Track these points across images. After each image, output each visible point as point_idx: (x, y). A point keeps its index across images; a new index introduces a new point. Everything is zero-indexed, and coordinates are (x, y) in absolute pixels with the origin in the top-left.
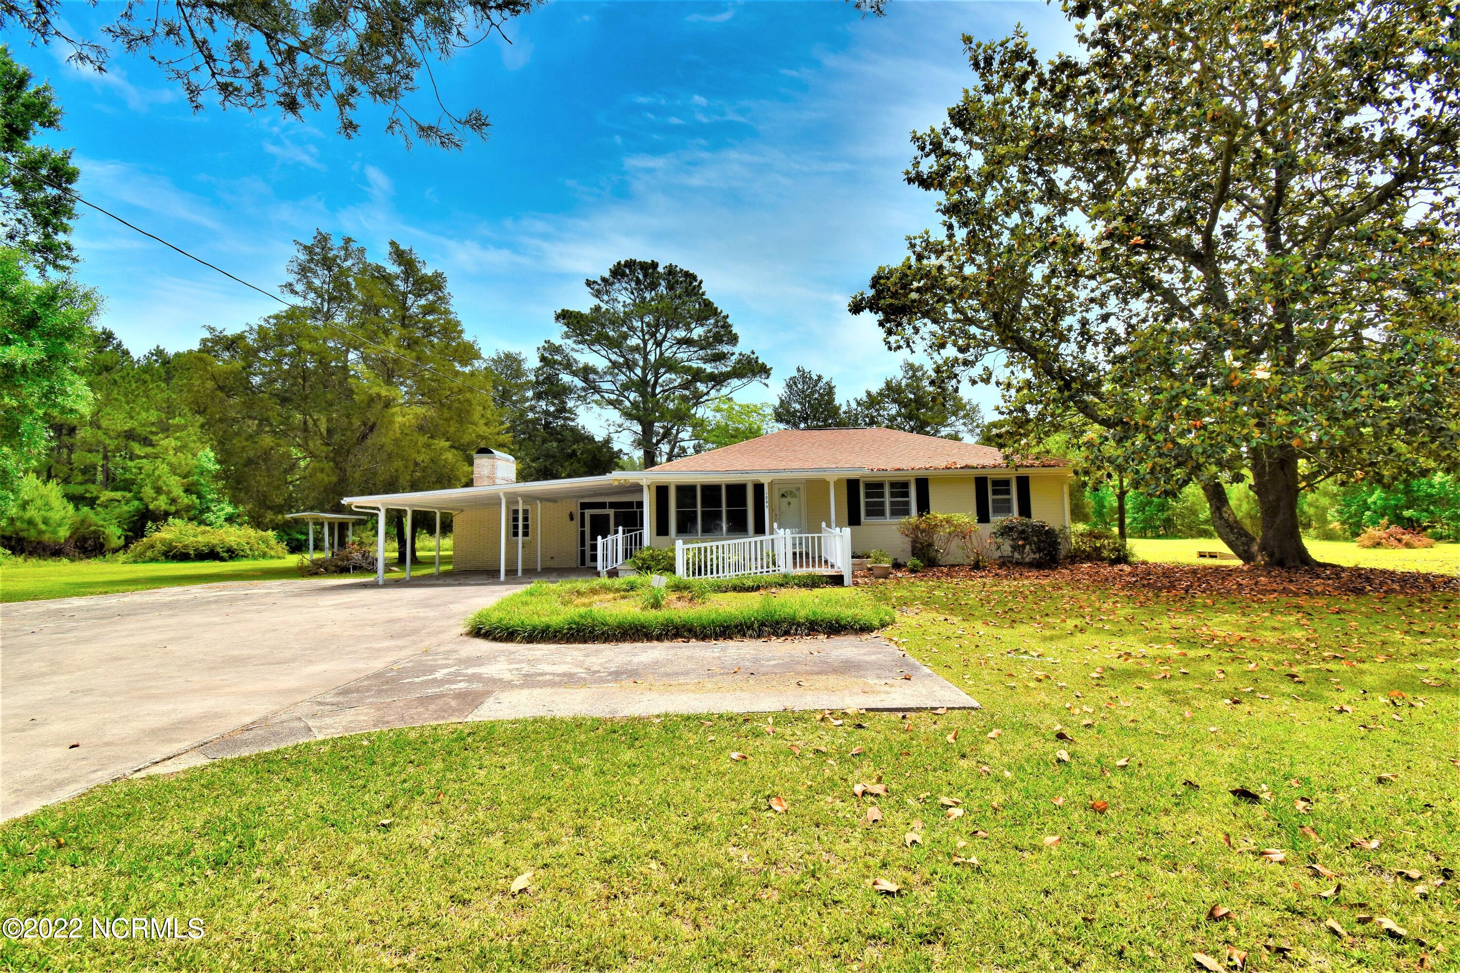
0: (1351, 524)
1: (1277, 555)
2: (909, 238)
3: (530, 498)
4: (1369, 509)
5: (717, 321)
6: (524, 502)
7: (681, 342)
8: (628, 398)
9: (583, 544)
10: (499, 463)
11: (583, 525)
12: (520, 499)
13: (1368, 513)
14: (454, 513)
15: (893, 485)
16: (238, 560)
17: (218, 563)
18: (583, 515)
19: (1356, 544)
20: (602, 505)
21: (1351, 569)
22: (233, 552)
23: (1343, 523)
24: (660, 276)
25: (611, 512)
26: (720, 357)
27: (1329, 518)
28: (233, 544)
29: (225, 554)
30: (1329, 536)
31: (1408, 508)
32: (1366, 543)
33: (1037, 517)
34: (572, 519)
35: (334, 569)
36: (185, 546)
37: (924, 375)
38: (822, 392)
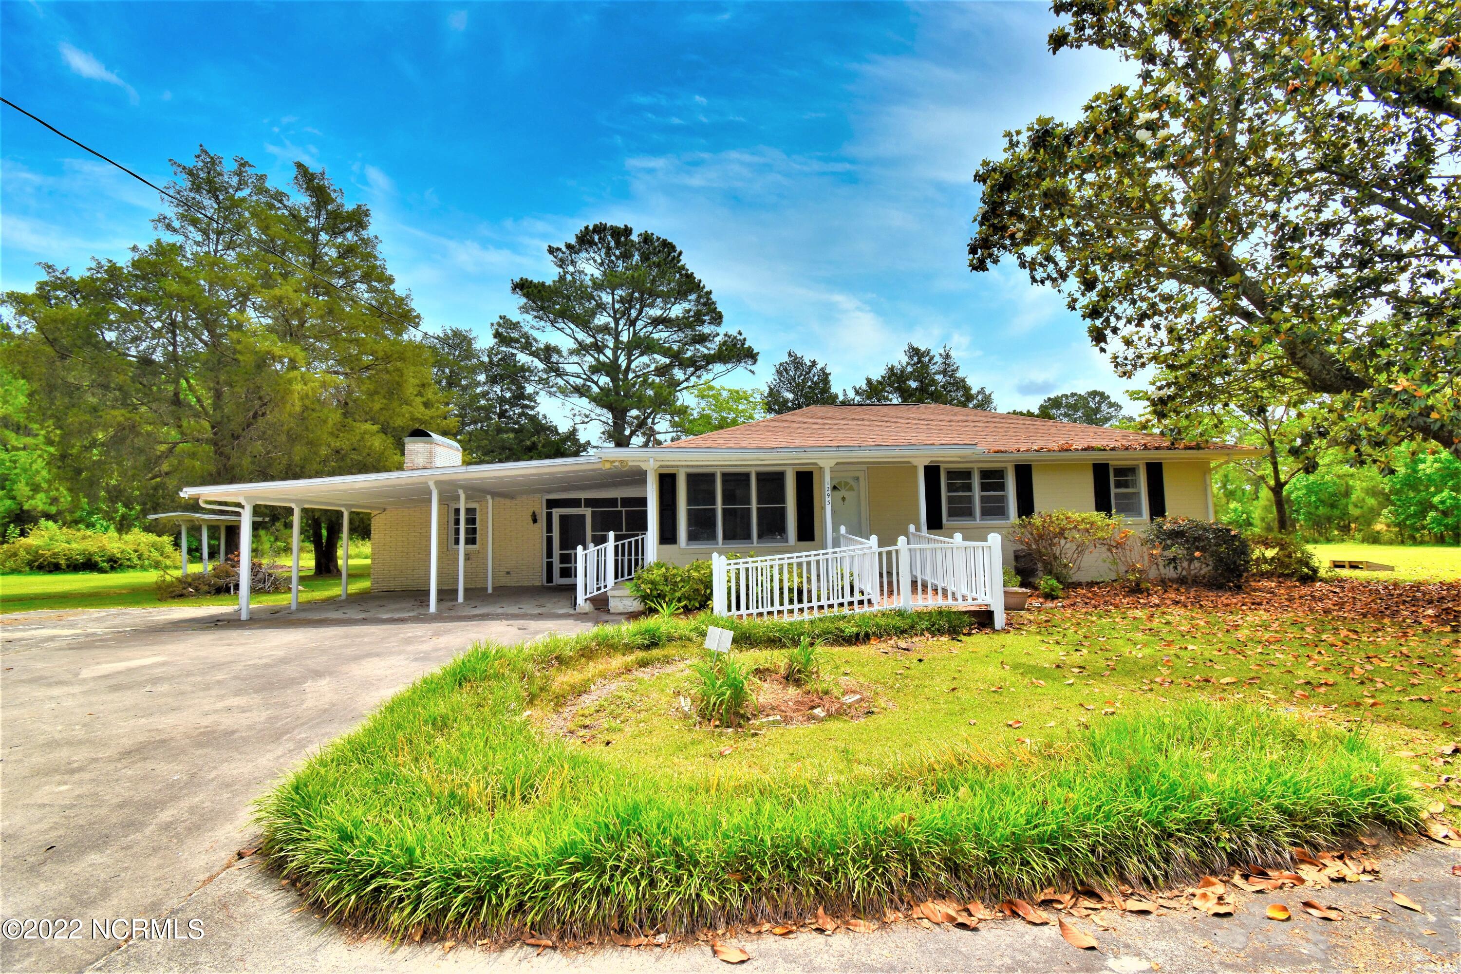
2: (1008, 135)
3: (476, 491)
5: (699, 297)
6: (468, 498)
7: (656, 322)
8: (596, 383)
9: (550, 554)
10: (438, 450)
11: (549, 529)
12: (461, 492)
14: (374, 513)
15: (986, 474)
16: (122, 571)
17: (97, 575)
18: (549, 515)
20: (576, 503)
24: (634, 245)
25: (588, 512)
26: (702, 339)
28: (116, 551)
29: (105, 564)
34: (535, 521)
35: (206, 588)
36: (55, 554)
37: (930, 361)
38: (815, 379)
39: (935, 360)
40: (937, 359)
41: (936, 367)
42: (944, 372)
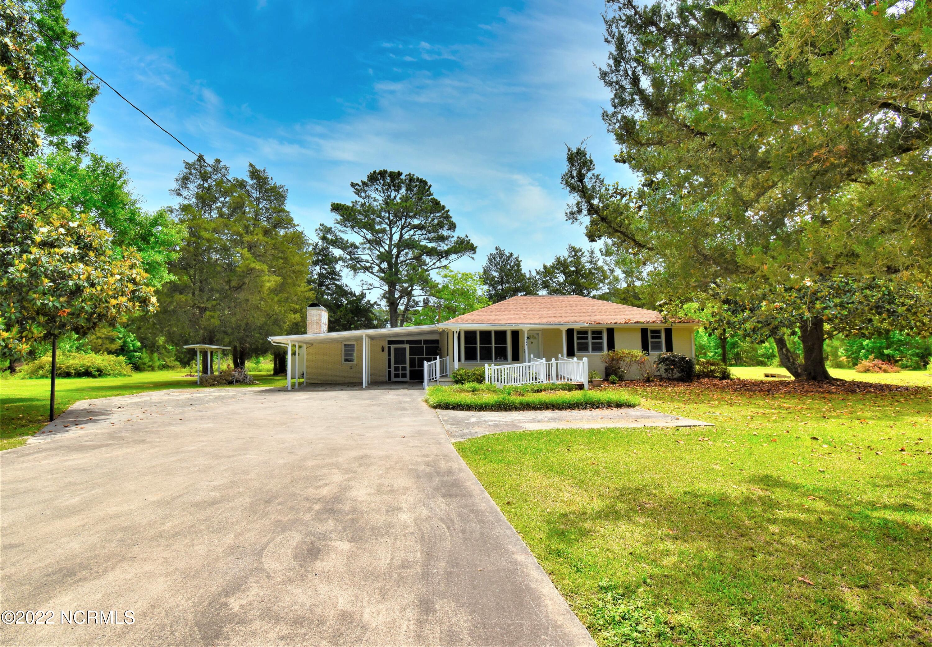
0: (853, 358)
1: (812, 374)
4: (864, 349)
5: (441, 214)
6: (353, 340)
7: (415, 227)
8: (378, 266)
9: (390, 367)
10: (322, 313)
11: (389, 354)
13: (863, 351)
14: (307, 346)
15: (594, 332)
16: (104, 377)
17: (91, 379)
18: (389, 348)
19: (854, 371)
20: (401, 342)
21: (850, 382)
22: (101, 372)
23: (848, 357)
24: (402, 182)
25: (407, 347)
27: (840, 354)
28: (100, 366)
29: (97, 373)
30: (839, 366)
31: (887, 348)
32: (861, 369)
33: (675, 352)
34: (383, 351)
35: (224, 381)
36: (68, 367)
37: (582, 254)
38: (512, 264)
39: (585, 254)
40: (586, 254)
41: (585, 258)
42: (591, 262)
